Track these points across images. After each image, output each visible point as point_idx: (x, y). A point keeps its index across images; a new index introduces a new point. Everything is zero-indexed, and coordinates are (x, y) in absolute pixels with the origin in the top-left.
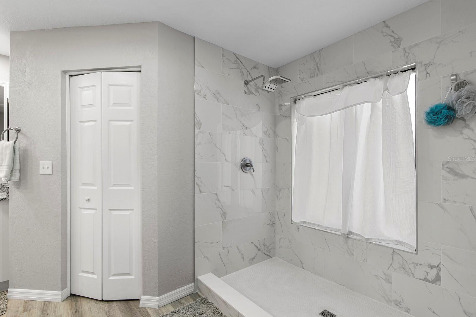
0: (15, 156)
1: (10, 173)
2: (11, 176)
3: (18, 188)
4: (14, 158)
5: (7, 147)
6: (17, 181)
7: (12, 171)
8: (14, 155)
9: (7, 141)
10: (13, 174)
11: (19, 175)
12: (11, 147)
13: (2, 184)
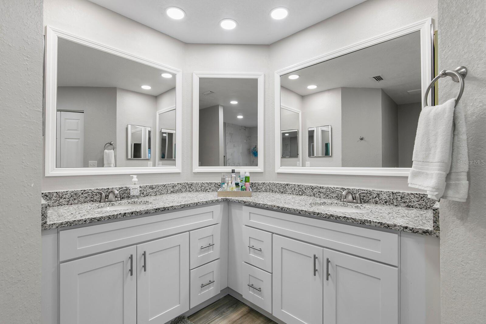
0: (456, 138)
1: (444, 179)
2: (448, 187)
3: (462, 219)
4: (453, 143)
5: (437, 117)
6: (460, 202)
7: (448, 177)
8: (454, 135)
9: (432, 105)
10: (452, 182)
11: (467, 187)
12: (446, 115)
13: (420, 194)
